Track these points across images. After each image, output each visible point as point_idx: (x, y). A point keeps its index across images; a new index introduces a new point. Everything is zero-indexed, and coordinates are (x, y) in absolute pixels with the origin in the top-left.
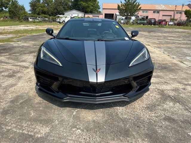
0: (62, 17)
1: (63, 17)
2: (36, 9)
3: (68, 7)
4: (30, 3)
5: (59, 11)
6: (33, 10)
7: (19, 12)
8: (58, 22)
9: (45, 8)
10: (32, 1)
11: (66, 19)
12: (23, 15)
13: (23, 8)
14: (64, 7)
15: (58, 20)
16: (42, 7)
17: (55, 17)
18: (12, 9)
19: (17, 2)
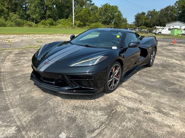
0: (158, 29)
1: (160, 28)
2: (140, 21)
3: (172, 19)
4: (136, 16)
5: (162, 23)
6: (137, 22)
7: (121, 24)
8: (154, 33)
9: (147, 20)
10: (137, 15)
11: (162, 30)
12: (124, 26)
13: (125, 21)
14: (168, 19)
15: (154, 31)
16: (145, 19)
17: (152, 28)
18: (117, 21)
19: (122, 15)
